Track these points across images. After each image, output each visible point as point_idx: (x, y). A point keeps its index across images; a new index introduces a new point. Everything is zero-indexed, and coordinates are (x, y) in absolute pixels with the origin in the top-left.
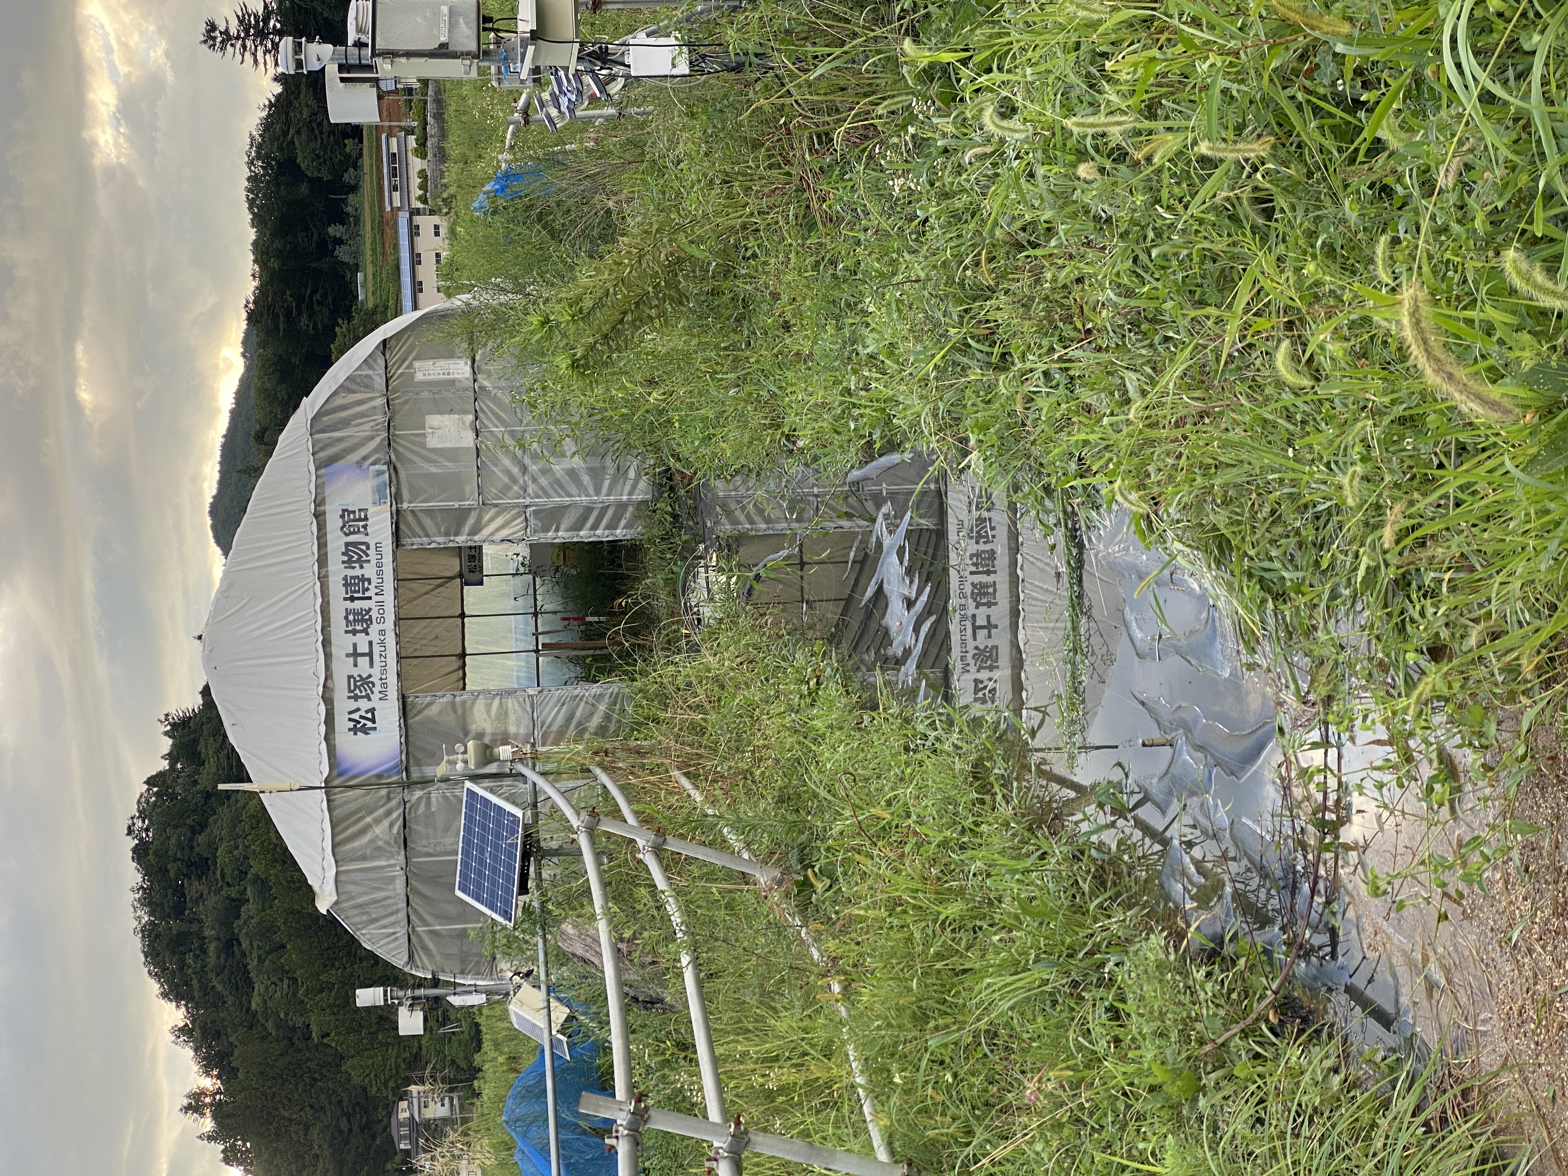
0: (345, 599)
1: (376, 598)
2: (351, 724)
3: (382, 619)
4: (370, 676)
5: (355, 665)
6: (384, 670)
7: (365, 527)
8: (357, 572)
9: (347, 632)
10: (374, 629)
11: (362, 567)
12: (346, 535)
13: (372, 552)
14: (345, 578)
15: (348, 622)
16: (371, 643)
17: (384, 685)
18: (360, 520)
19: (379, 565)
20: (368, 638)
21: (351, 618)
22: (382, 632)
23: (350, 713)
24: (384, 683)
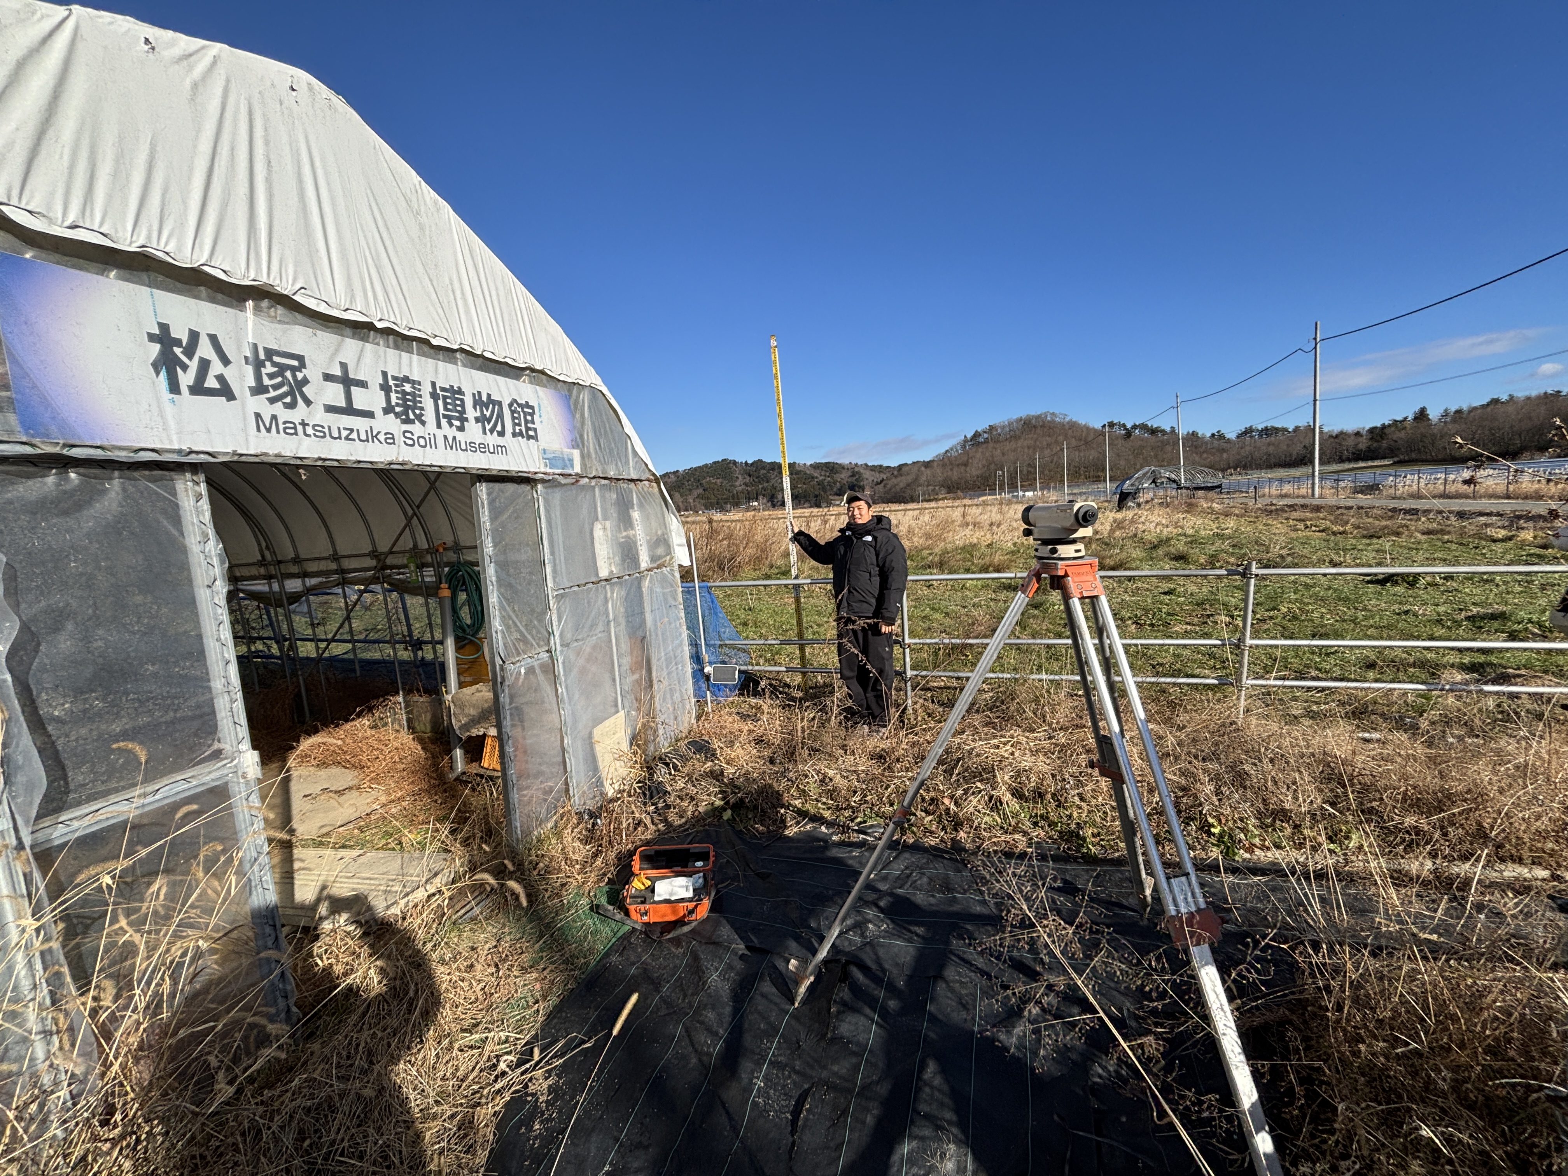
0: (433, 384)
1: (440, 434)
2: (180, 335)
3: (410, 441)
4: (308, 402)
5: (325, 377)
6: (322, 432)
7: (521, 434)
8: (470, 412)
9: (385, 374)
10: (394, 425)
11: (477, 420)
12: (510, 405)
13: (496, 439)
14: (460, 391)
15: (400, 381)
16: (370, 415)
17: (291, 429)
18: (528, 429)
19: (481, 448)
20: (379, 413)
21: (408, 388)
22: (390, 439)
23: (213, 339)
24: (295, 428)
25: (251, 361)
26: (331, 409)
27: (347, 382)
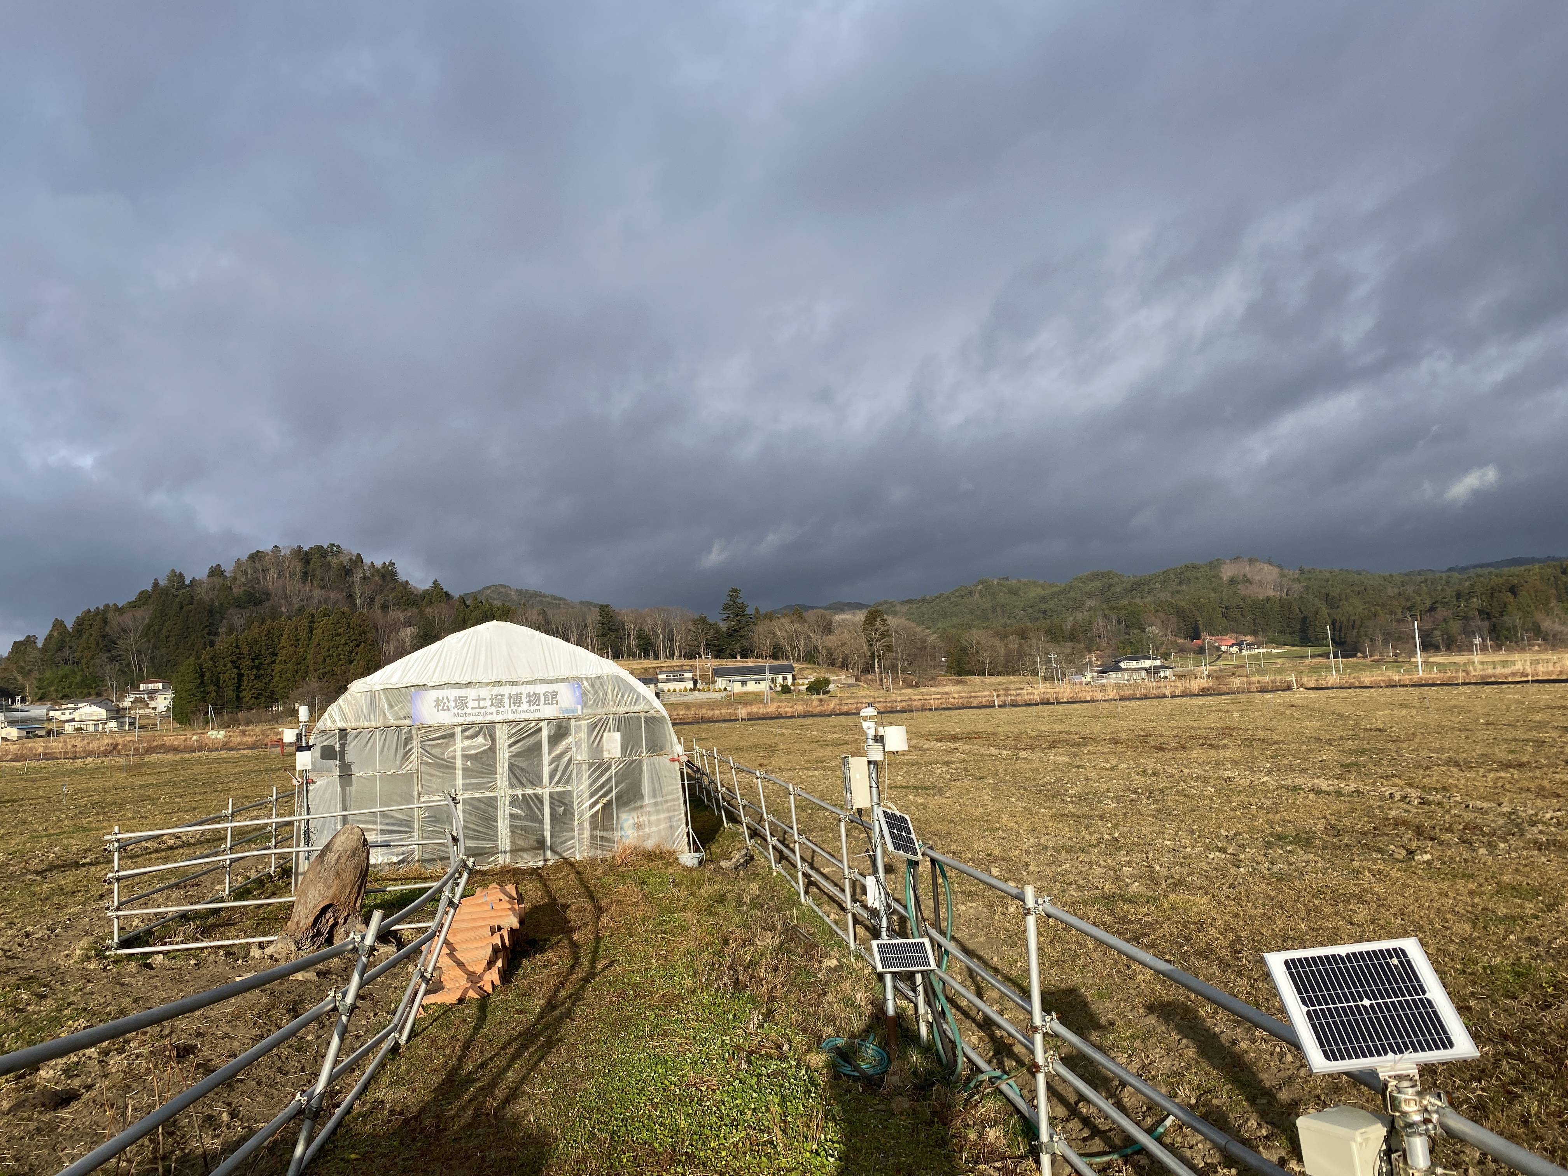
0: (510, 694)
1: (510, 710)
2: (440, 698)
4: (467, 708)
6: (470, 715)
7: (549, 703)
8: (524, 700)
9: (491, 695)
10: (493, 709)
11: (527, 702)
12: (544, 694)
13: (535, 707)
14: (521, 694)
15: (497, 696)
16: (485, 708)
18: (552, 701)
19: (527, 711)
20: (488, 706)
21: (500, 697)
22: (491, 714)
23: (447, 698)
24: (463, 715)
25: (455, 701)
26: (473, 708)
27: (478, 699)
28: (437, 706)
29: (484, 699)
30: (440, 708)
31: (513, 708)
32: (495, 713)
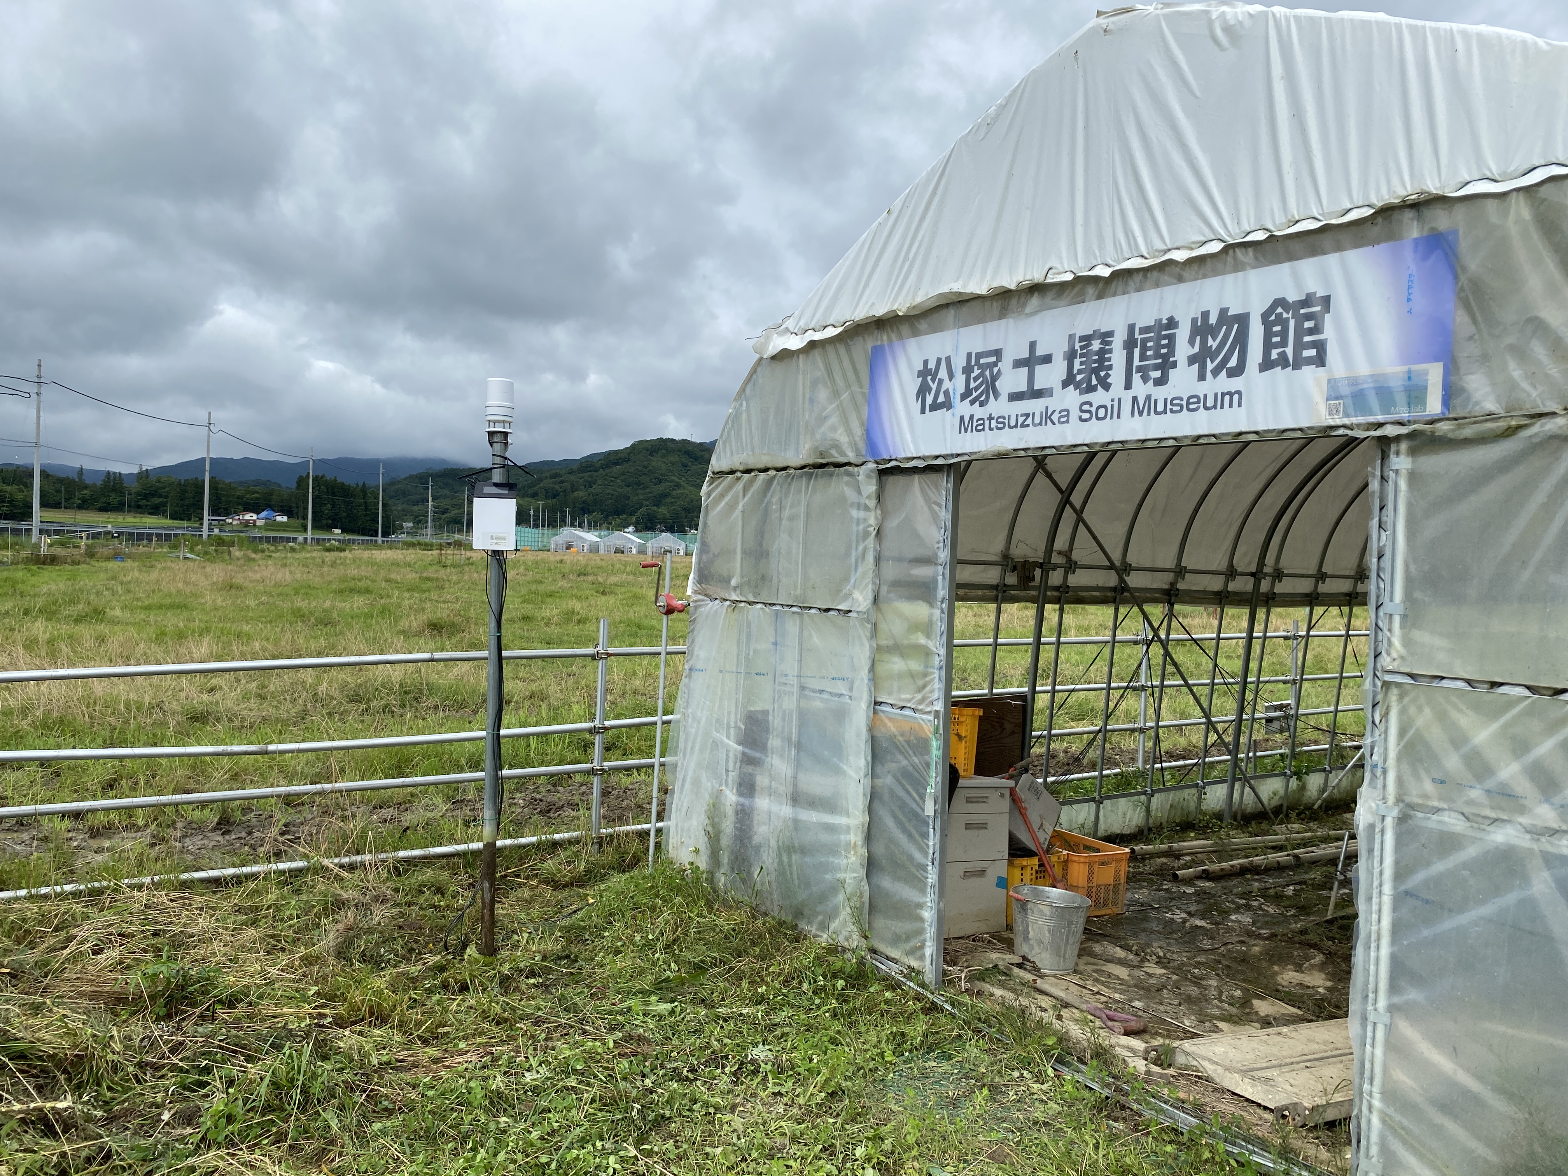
0: (1131, 328)
1: (1127, 397)
2: (932, 365)
3: (1087, 414)
4: (997, 395)
5: (1018, 364)
6: (1002, 423)
7: (1283, 362)
8: (1183, 350)
9: (1071, 337)
10: (1071, 398)
11: (1192, 360)
12: (1265, 317)
13: (1224, 383)
14: (1172, 323)
15: (1087, 339)
16: (1049, 393)
17: (978, 426)
18: (1299, 346)
19: (1193, 403)
20: (1057, 388)
21: (1096, 345)
22: (1065, 417)
23: (948, 359)
24: (983, 424)
25: (967, 370)
26: (1013, 397)
27: (1033, 359)
28: (923, 391)
29: (1047, 359)
30: (929, 400)
31: (1140, 389)
32: (1075, 413)
